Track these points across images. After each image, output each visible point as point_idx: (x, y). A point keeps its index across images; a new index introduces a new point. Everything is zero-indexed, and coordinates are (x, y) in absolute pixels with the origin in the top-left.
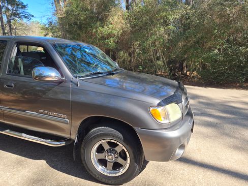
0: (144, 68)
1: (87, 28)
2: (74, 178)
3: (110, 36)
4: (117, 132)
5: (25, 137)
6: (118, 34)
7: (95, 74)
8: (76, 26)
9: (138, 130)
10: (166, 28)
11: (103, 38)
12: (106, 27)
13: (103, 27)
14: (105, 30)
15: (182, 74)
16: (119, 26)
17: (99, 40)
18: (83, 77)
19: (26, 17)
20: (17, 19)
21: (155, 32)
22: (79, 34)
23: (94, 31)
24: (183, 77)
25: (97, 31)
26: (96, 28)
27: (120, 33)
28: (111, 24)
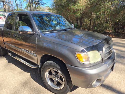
0: (97, 28)
1: (66, 7)
2: (39, 85)
3: (78, 10)
4: (57, 65)
5: (22, 61)
6: (82, 9)
7: (53, 31)
8: (61, 6)
9: (68, 65)
10: (112, 3)
11: (74, 12)
12: (76, 5)
13: (75, 5)
14: (76, 7)
15: (123, 32)
16: (83, 4)
17: (72, 13)
18: (45, 32)
19: (42, 4)
20: (39, 5)
21: (105, 5)
22: (62, 11)
23: (69, 8)
24: (123, 34)
25: (71, 8)
26: (71, 6)
27: (84, 8)
28: (79, 3)
